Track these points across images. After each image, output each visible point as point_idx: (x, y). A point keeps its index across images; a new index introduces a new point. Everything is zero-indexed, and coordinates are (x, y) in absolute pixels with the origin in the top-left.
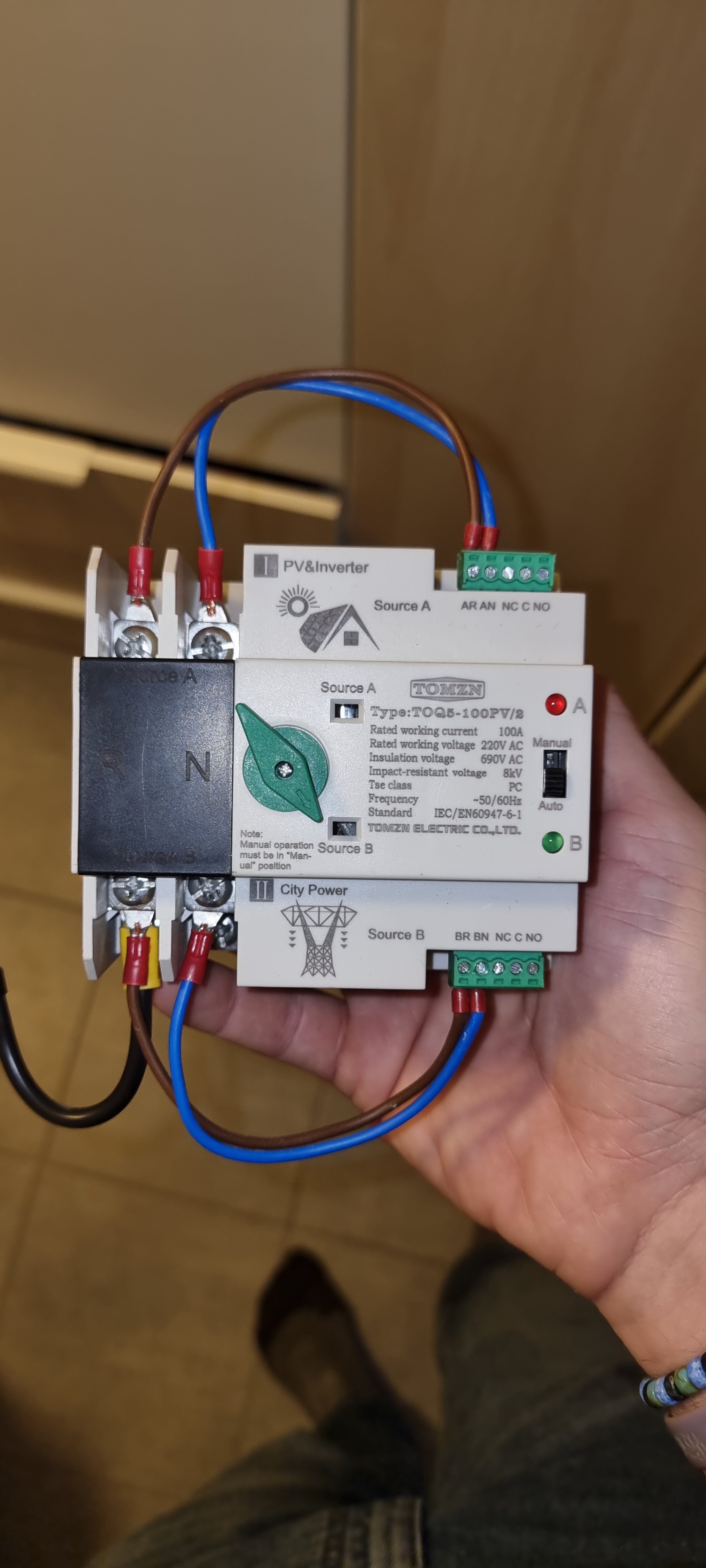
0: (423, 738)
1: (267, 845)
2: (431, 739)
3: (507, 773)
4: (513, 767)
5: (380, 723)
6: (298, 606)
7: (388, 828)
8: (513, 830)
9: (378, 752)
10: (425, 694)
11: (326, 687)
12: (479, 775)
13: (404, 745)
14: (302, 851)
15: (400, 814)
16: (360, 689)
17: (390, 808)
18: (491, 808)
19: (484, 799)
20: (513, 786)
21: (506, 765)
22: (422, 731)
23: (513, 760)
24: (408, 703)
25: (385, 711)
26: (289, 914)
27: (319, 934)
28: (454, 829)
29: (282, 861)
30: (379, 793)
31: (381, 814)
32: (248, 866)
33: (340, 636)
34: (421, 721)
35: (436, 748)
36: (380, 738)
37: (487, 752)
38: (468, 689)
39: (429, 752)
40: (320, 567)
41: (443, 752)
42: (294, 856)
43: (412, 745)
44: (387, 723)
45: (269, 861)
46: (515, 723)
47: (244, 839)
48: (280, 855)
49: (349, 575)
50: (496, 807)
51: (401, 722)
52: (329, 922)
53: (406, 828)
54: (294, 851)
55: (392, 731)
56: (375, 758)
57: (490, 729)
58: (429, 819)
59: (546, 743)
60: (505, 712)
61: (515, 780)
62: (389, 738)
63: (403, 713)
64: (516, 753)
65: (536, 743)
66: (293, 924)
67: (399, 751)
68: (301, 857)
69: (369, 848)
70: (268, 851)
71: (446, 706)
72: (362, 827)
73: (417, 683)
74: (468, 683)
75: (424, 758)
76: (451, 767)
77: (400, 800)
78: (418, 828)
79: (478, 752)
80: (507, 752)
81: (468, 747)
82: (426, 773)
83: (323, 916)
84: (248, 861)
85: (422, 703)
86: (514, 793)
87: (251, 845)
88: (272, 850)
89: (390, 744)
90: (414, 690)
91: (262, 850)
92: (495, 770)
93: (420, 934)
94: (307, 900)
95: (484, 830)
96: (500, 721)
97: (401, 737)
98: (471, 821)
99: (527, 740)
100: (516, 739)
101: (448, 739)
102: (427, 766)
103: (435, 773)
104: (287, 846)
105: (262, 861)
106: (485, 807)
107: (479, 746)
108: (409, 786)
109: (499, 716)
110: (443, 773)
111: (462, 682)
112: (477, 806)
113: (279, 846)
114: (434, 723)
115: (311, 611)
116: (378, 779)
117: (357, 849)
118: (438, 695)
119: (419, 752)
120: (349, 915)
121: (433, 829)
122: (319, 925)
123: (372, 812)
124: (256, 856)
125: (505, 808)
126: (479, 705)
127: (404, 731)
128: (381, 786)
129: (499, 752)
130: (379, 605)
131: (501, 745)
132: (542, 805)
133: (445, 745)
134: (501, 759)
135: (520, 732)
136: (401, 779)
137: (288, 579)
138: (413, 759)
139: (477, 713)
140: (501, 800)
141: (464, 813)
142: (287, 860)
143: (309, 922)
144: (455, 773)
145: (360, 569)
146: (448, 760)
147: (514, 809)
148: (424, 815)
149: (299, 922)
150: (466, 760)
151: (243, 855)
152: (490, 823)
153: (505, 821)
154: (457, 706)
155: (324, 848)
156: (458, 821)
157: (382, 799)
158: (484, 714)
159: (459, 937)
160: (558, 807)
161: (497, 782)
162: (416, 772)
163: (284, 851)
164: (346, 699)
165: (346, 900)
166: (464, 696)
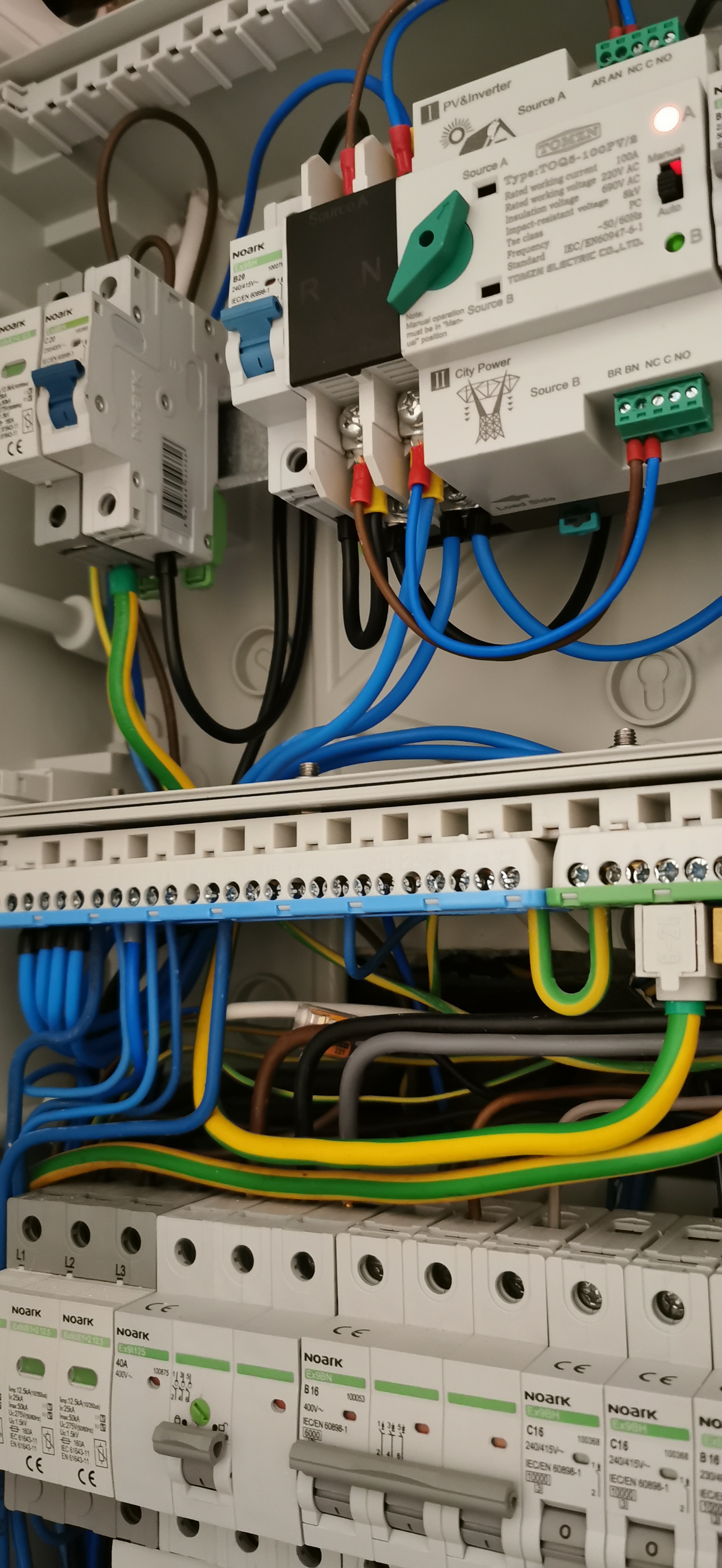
0: (549, 189)
1: (427, 321)
2: (557, 187)
3: (628, 194)
4: (632, 187)
5: (514, 190)
6: (457, 135)
7: (524, 276)
8: (637, 243)
9: (513, 213)
10: (548, 150)
11: (467, 175)
12: (601, 204)
13: (534, 200)
14: (453, 318)
15: (534, 261)
16: (494, 166)
17: (525, 258)
18: (613, 230)
19: (607, 224)
20: (633, 203)
21: (626, 187)
22: (548, 183)
23: (631, 181)
24: (536, 164)
25: (516, 178)
26: (463, 394)
27: (489, 406)
28: (583, 258)
29: (440, 331)
30: (516, 248)
31: (519, 265)
32: (413, 343)
34: (549, 175)
35: (561, 194)
36: (515, 202)
37: (608, 182)
38: (586, 134)
39: (555, 199)
40: (472, 97)
41: (568, 195)
42: (447, 324)
43: (541, 198)
44: (519, 186)
45: (430, 334)
46: (630, 148)
47: (409, 321)
48: (438, 327)
49: (496, 96)
50: (620, 227)
51: (530, 182)
52: (497, 392)
53: (540, 271)
54: (448, 319)
55: (523, 192)
56: (512, 221)
57: (607, 162)
58: (560, 257)
59: (660, 156)
60: (620, 142)
61: (633, 198)
62: (520, 198)
63: (531, 174)
64: (632, 174)
65: (651, 159)
66: (467, 402)
67: (531, 206)
68: (454, 323)
69: (511, 299)
70: (428, 326)
71: (567, 155)
72: (503, 285)
73: (542, 145)
74: (585, 130)
75: (552, 206)
76: (576, 205)
77: (534, 248)
78: (551, 268)
79: (599, 185)
81: (589, 184)
82: (554, 218)
83: (492, 388)
84: (413, 338)
85: (547, 160)
86: (635, 209)
87: (415, 326)
88: (432, 324)
89: (524, 203)
90: (540, 152)
91: (423, 327)
92: (616, 196)
93: (577, 381)
94: (477, 378)
95: (610, 251)
96: (617, 151)
97: (531, 194)
98: (597, 247)
99: (643, 159)
100: (631, 163)
101: (572, 182)
102: (555, 211)
103: (563, 215)
104: (443, 317)
105: (425, 335)
106: (608, 230)
107: (599, 179)
108: (540, 234)
109: (616, 147)
110: (570, 213)
111: (579, 131)
112: (602, 232)
113: (437, 319)
114: (560, 172)
115: (468, 135)
116: (514, 236)
117: (500, 303)
118: (561, 148)
119: (547, 202)
120: (513, 382)
121: (564, 264)
122: (489, 397)
123: (511, 266)
124: (419, 332)
125: (627, 226)
126: (596, 144)
127: (534, 189)
128: (515, 242)
129: (619, 178)
130: (522, 110)
131: (619, 171)
132: (662, 212)
133: (570, 188)
134: (620, 183)
135: (633, 157)
136: (533, 231)
137: (447, 117)
138: (543, 209)
139: (595, 152)
140: (623, 220)
141: (589, 242)
142: (452, 328)
143: (480, 396)
144: (580, 209)
145: (504, 87)
146: (573, 200)
147: (635, 223)
148: (555, 254)
149: (472, 398)
150: (587, 195)
151: (409, 334)
152: (614, 243)
153: (628, 237)
154: (578, 152)
155: (473, 310)
156: (585, 251)
157: (519, 252)
158: (602, 150)
159: (612, 373)
160: (676, 209)
161: (618, 205)
162: (546, 220)
163: (441, 322)
164: (484, 180)
165: (511, 369)
166: (583, 141)
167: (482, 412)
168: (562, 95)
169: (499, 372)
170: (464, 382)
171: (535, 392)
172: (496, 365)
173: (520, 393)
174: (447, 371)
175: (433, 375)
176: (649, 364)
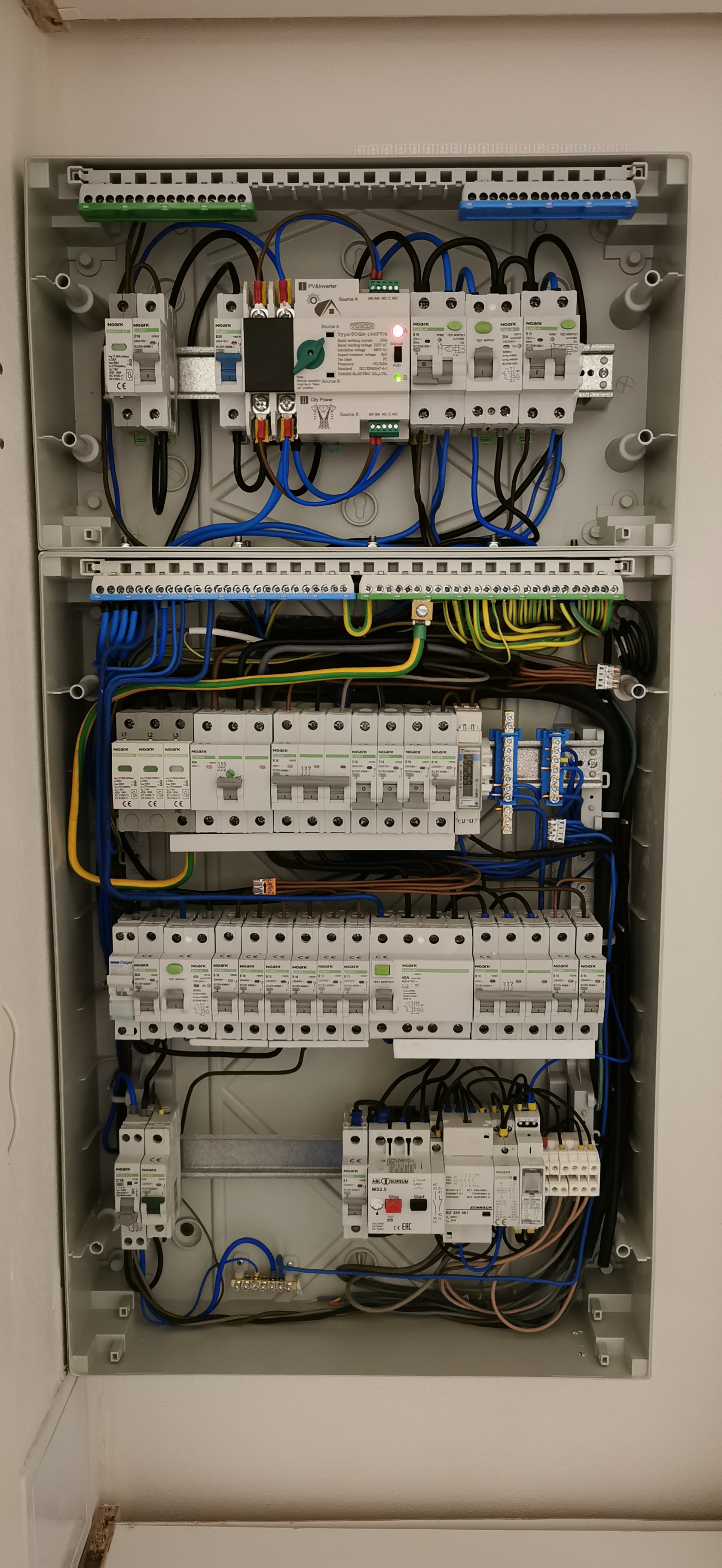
0: (355, 343)
1: (305, 381)
2: (358, 343)
3: (383, 354)
4: (384, 352)
5: (341, 338)
6: (314, 300)
7: (344, 374)
8: (385, 374)
9: (341, 348)
10: (355, 328)
11: (323, 327)
12: (374, 355)
13: (349, 345)
14: (317, 383)
15: (348, 369)
16: (334, 327)
17: (345, 367)
18: (377, 366)
19: (375, 364)
20: (384, 359)
21: (382, 352)
22: (354, 341)
23: (384, 350)
24: (350, 331)
25: (342, 334)
26: (313, 408)
27: (324, 416)
28: (366, 374)
29: (310, 386)
30: (341, 362)
31: (342, 369)
32: (299, 388)
33: (328, 311)
34: (354, 337)
35: (359, 346)
36: (341, 343)
37: (376, 347)
38: (369, 326)
39: (357, 348)
40: (321, 286)
41: (361, 348)
42: (314, 384)
43: (351, 346)
44: (343, 338)
45: (306, 386)
46: (385, 337)
47: (298, 379)
48: (310, 384)
49: (330, 288)
50: (379, 366)
51: (348, 338)
52: (327, 411)
53: (350, 374)
54: (314, 382)
55: (345, 341)
56: (339, 350)
57: (376, 339)
58: (357, 371)
59: (395, 344)
60: (381, 333)
61: (385, 357)
62: (344, 343)
63: (348, 335)
65: (392, 344)
66: (315, 412)
67: (347, 348)
69: (338, 381)
70: (306, 383)
71: (362, 332)
72: (336, 375)
73: (352, 324)
74: (369, 324)
75: (355, 350)
76: (364, 353)
77: (348, 364)
78: (354, 374)
79: (373, 347)
80: (382, 347)
81: (370, 346)
82: (356, 355)
83: (325, 409)
84: (299, 386)
85: (354, 331)
86: (385, 361)
87: (300, 381)
88: (307, 383)
89: (345, 346)
90: (352, 327)
91: (303, 382)
92: (378, 353)
93: (357, 414)
94: (319, 403)
95: (375, 374)
96: (380, 337)
97: (347, 342)
98: (371, 371)
99: (389, 343)
100: (385, 343)
101: (363, 343)
102: (357, 352)
103: (359, 355)
104: (312, 381)
105: (304, 386)
106: (375, 366)
107: (373, 345)
108: (351, 360)
109: (379, 334)
110: (362, 355)
111: (367, 324)
112: (373, 366)
113: (309, 381)
114: (358, 338)
115: (318, 302)
116: (341, 358)
117: (334, 382)
118: (359, 328)
119: (353, 348)
120: (334, 408)
121: (359, 374)
122: (324, 412)
123: (339, 369)
124: (302, 384)
125: (382, 366)
126: (373, 331)
127: (349, 341)
128: (341, 360)
129: (380, 347)
130: (341, 299)
131: (380, 345)
132: (394, 365)
133: (362, 345)
134: (381, 349)
135: (386, 340)
136: (348, 357)
137: (310, 291)
138: (352, 350)
139: (372, 334)
140: (381, 364)
141: (369, 368)
142: (312, 386)
143: (320, 411)
144: (366, 355)
145: (334, 286)
146: (363, 350)
147: (385, 366)
148: (356, 369)
149: (317, 411)
150: (369, 350)
151: (298, 384)
152: (377, 372)
153: (382, 371)
154: (366, 332)
155: (324, 381)
156: (367, 371)
157: (342, 364)
158: (374, 334)
159: (370, 414)
160: (399, 366)
161: (379, 358)
162: (353, 355)
163: (311, 383)
164: (330, 330)
165: (333, 403)
166: (369, 329)
167: (321, 417)
168: (356, 299)
169: (328, 403)
170: (314, 403)
171: (342, 414)
172: (327, 400)
173: (336, 413)
174: (307, 398)
175: (301, 397)
176: (384, 414)
